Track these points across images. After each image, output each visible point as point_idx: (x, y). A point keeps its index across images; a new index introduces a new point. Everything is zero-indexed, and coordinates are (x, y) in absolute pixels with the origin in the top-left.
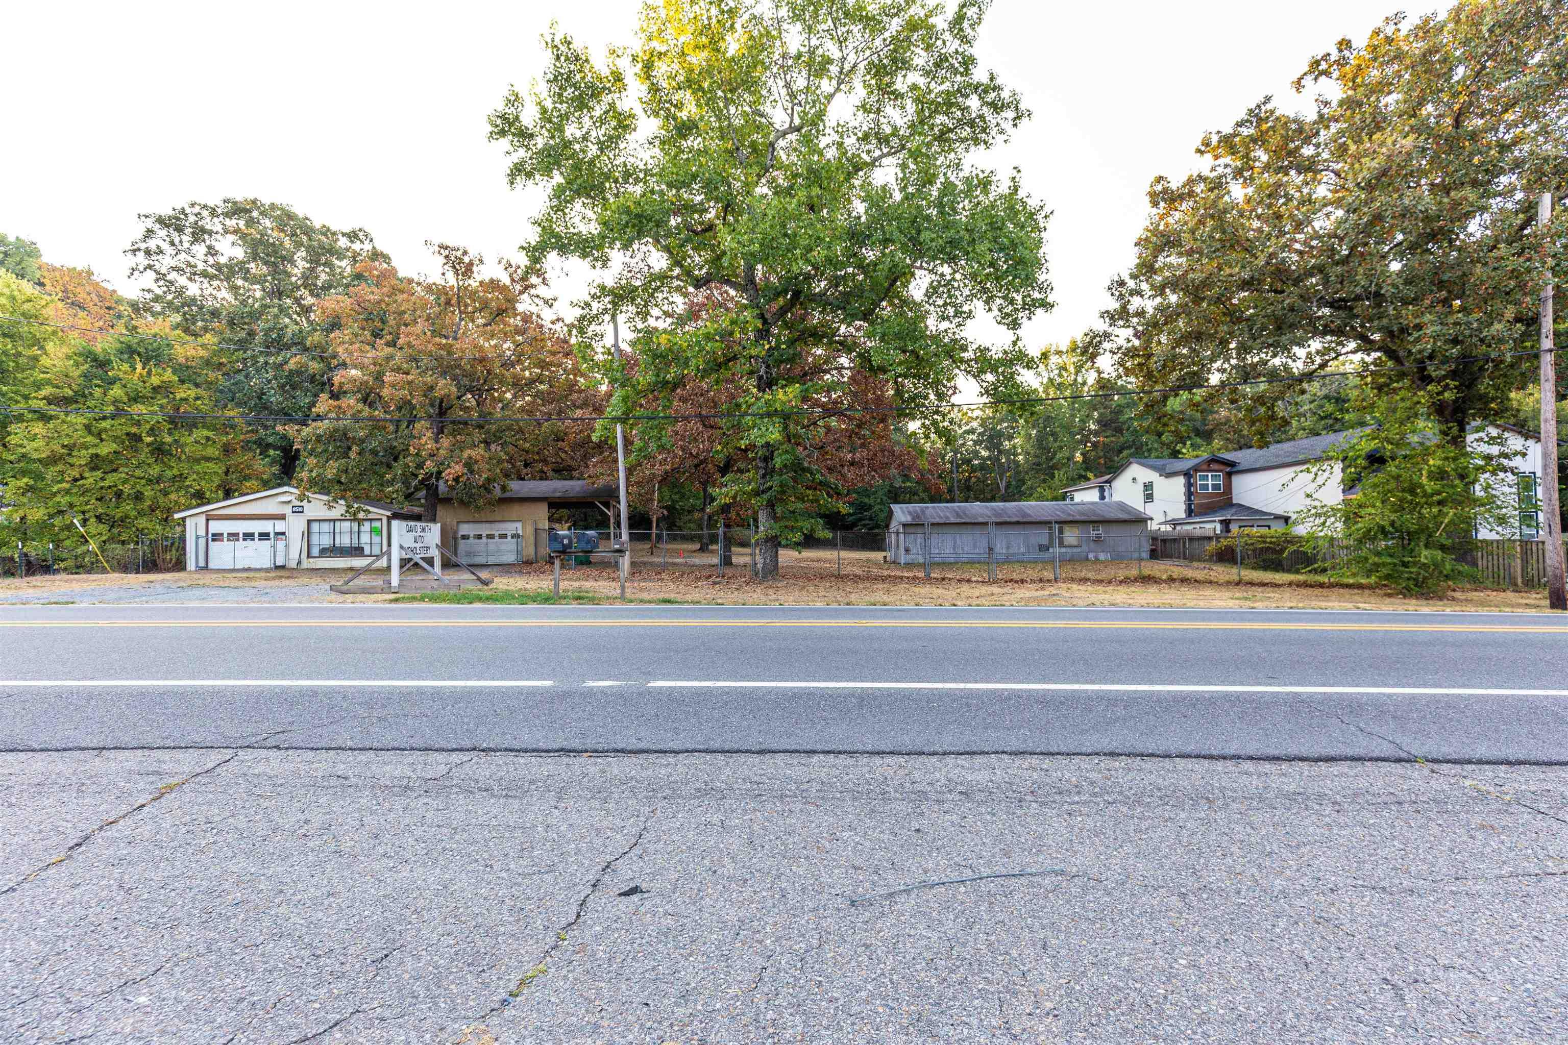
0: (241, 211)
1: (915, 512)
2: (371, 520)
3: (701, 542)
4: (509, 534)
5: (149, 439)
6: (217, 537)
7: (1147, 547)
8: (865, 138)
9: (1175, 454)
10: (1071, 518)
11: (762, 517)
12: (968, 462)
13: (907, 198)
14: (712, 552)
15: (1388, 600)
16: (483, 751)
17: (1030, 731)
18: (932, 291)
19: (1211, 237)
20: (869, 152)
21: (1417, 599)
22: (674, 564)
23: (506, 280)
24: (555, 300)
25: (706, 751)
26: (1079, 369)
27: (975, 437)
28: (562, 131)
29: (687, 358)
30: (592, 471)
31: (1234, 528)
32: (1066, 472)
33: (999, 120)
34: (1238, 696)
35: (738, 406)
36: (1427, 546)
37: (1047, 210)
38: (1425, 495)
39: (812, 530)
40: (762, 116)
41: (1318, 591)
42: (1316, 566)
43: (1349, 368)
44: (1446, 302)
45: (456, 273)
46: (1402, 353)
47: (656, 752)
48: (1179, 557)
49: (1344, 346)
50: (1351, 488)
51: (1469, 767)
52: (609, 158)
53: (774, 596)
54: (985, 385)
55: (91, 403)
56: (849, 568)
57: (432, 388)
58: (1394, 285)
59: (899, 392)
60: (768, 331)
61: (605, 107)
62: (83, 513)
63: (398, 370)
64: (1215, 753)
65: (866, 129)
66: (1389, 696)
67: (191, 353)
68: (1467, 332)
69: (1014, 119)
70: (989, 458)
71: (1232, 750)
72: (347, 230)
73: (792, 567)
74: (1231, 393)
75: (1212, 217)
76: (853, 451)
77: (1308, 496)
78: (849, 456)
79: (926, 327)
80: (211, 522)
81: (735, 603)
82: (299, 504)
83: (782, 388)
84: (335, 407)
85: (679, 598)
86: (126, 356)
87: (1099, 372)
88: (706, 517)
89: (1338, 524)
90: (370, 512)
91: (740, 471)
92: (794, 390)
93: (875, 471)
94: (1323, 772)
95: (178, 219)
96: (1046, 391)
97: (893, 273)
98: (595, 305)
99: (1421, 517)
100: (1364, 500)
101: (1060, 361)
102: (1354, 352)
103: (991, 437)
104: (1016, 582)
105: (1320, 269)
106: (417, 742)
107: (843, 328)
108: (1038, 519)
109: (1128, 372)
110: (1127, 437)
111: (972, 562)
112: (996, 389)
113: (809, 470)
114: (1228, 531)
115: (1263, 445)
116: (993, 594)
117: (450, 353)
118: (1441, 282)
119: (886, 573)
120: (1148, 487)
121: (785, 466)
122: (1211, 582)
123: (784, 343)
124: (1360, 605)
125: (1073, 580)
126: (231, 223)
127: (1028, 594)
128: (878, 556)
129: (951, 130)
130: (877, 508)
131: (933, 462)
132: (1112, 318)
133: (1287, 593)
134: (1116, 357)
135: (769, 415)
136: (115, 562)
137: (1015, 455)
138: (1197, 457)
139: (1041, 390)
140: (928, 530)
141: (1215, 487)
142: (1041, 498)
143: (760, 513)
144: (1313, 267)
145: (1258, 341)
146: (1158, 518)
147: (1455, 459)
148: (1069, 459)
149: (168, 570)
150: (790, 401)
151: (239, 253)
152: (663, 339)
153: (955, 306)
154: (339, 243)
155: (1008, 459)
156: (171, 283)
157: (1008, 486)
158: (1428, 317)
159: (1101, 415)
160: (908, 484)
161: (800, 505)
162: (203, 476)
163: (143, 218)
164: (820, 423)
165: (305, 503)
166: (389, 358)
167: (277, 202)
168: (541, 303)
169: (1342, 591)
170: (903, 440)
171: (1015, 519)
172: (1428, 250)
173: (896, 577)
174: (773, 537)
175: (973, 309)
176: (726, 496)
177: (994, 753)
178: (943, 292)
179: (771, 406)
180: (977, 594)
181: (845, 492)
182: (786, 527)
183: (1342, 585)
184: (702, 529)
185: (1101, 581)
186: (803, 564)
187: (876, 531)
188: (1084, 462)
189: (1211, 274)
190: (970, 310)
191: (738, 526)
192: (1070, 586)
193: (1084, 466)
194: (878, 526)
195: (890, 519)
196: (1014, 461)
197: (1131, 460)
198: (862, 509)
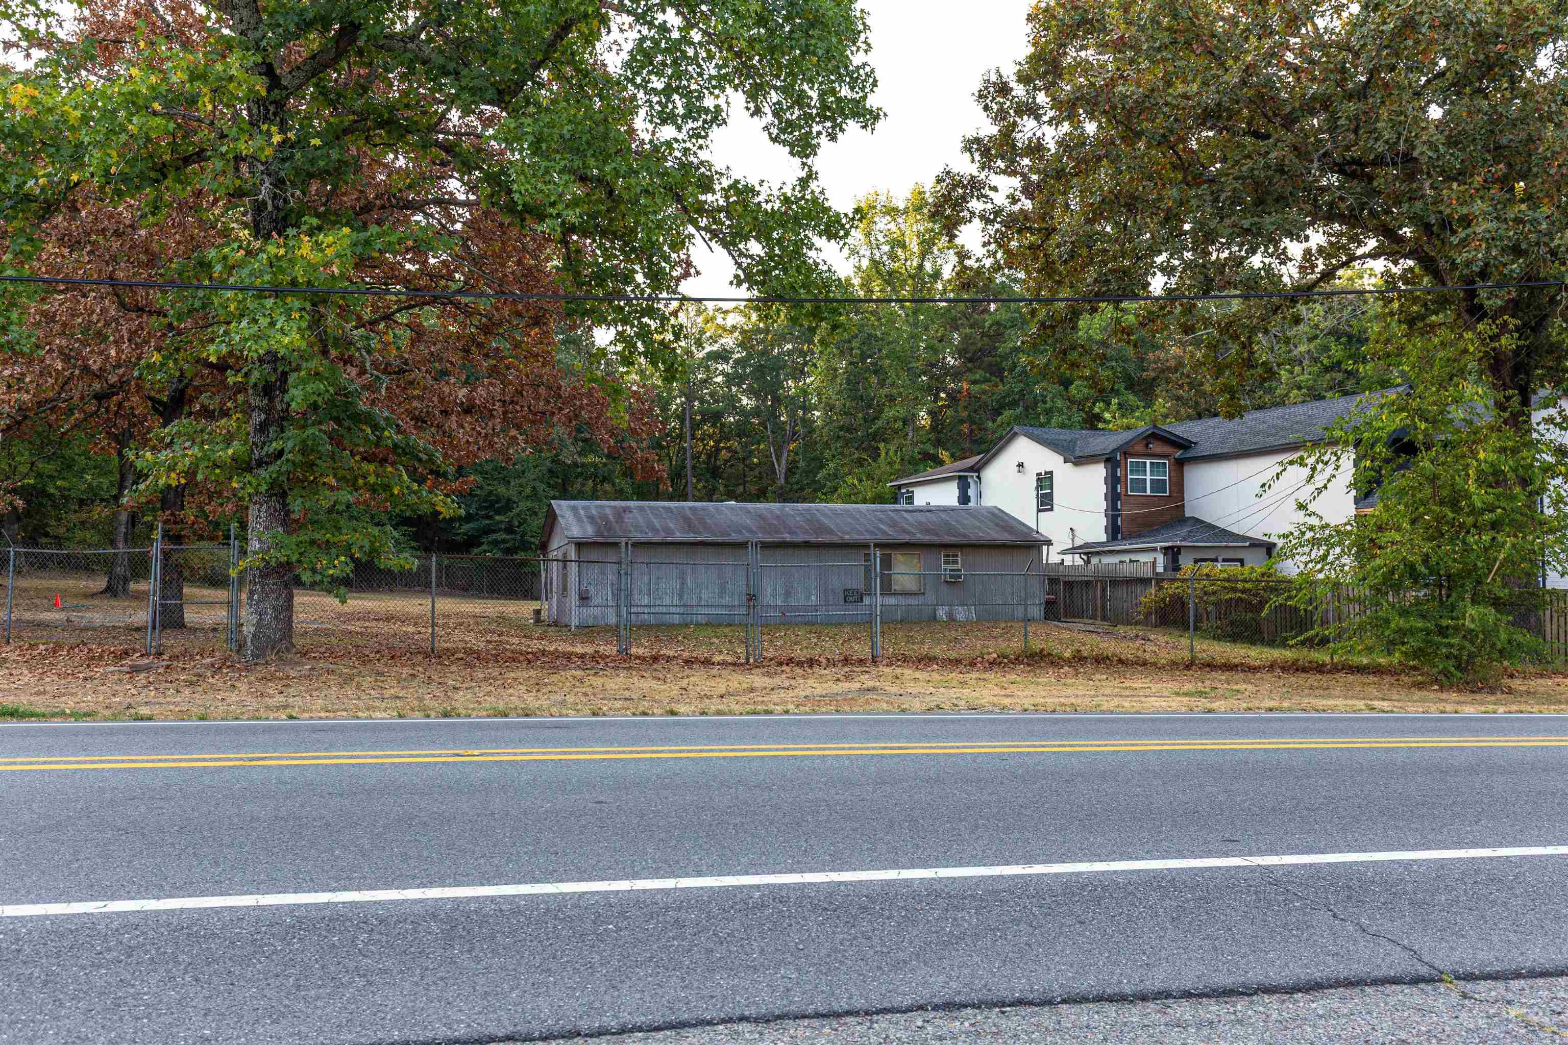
1: (604, 517)
3: (110, 574)
7: (1039, 595)
9: (1092, 421)
10: (906, 538)
11: (257, 517)
12: (716, 417)
14: (140, 597)
15: (1418, 694)
17: (799, 970)
19: (1154, 21)
21: (1459, 691)
22: (39, 625)
26: (927, 246)
27: (727, 368)
29: (80, 145)
31: (1186, 563)
32: (900, 448)
34: (1173, 876)
35: (205, 266)
36: (1474, 602)
38: (1473, 511)
39: (374, 552)
41: (1313, 679)
42: (1311, 633)
43: (1369, 283)
44: (1506, 183)
46: (1443, 264)
48: (1094, 617)
49: (1359, 243)
50: (1367, 495)
51: (1516, 984)
53: (278, 699)
54: (745, 261)
56: (457, 635)
58: (1433, 146)
59: (572, 264)
60: (280, 105)
64: (1128, 990)
66: (1408, 864)
68: (1533, 237)
70: (756, 412)
71: (1156, 981)
73: (328, 633)
74: (1183, 313)
76: (470, 381)
77: (1302, 507)
78: (462, 393)
79: (632, 131)
81: (183, 715)
83: (311, 232)
85: (40, 704)
87: (963, 255)
88: (124, 517)
89: (1346, 560)
91: (207, 413)
92: (338, 240)
93: (518, 427)
94: (1302, 1013)
96: (866, 285)
97: (563, 12)
99: (1467, 549)
100: (1385, 516)
101: (892, 226)
102: (1374, 255)
103: (760, 370)
104: (800, 664)
105: (1324, 103)
107: (454, 115)
108: (846, 539)
109: (1012, 259)
110: (1011, 385)
111: (713, 624)
112: (765, 272)
113: (368, 419)
114: (1177, 568)
115: (1233, 413)
116: (752, 690)
118: (1498, 147)
119: (536, 645)
120: (1045, 481)
121: (315, 407)
122: (1145, 664)
123: (318, 135)
124: (1376, 703)
125: (905, 660)
127: (820, 690)
128: (524, 609)
130: (524, 505)
131: (637, 415)
132: (985, 152)
133: (1267, 682)
134: (992, 229)
135: (277, 292)
137: (807, 408)
138: (1128, 428)
139: (856, 281)
140: (626, 554)
141: (1157, 485)
142: (853, 497)
143: (253, 511)
144: (1313, 98)
145: (1227, 221)
146: (1061, 541)
147: (1515, 451)
148: (905, 422)
150: (327, 264)
152: (19, 95)
153: (686, 94)
155: (792, 415)
157: (792, 469)
158: (1479, 206)
159: (966, 338)
160: (591, 458)
161: (346, 496)
164: (401, 317)
169: (1351, 678)
170: (581, 366)
171: (801, 538)
172: (1480, 91)
173: (556, 655)
174: (280, 565)
175: (724, 107)
176: (171, 469)
177: (723, 1021)
178: (664, 64)
179: (282, 271)
180: (722, 689)
181: (451, 470)
182: (313, 542)
183: (1350, 667)
184: (113, 543)
185: (957, 662)
186: (356, 627)
187: (520, 556)
188: (933, 428)
189: (1153, 90)
190: (717, 107)
191: (201, 538)
192: (899, 671)
193: (932, 436)
194: (525, 546)
195: (551, 531)
196: (803, 419)
197: (1016, 429)
198: (491, 506)
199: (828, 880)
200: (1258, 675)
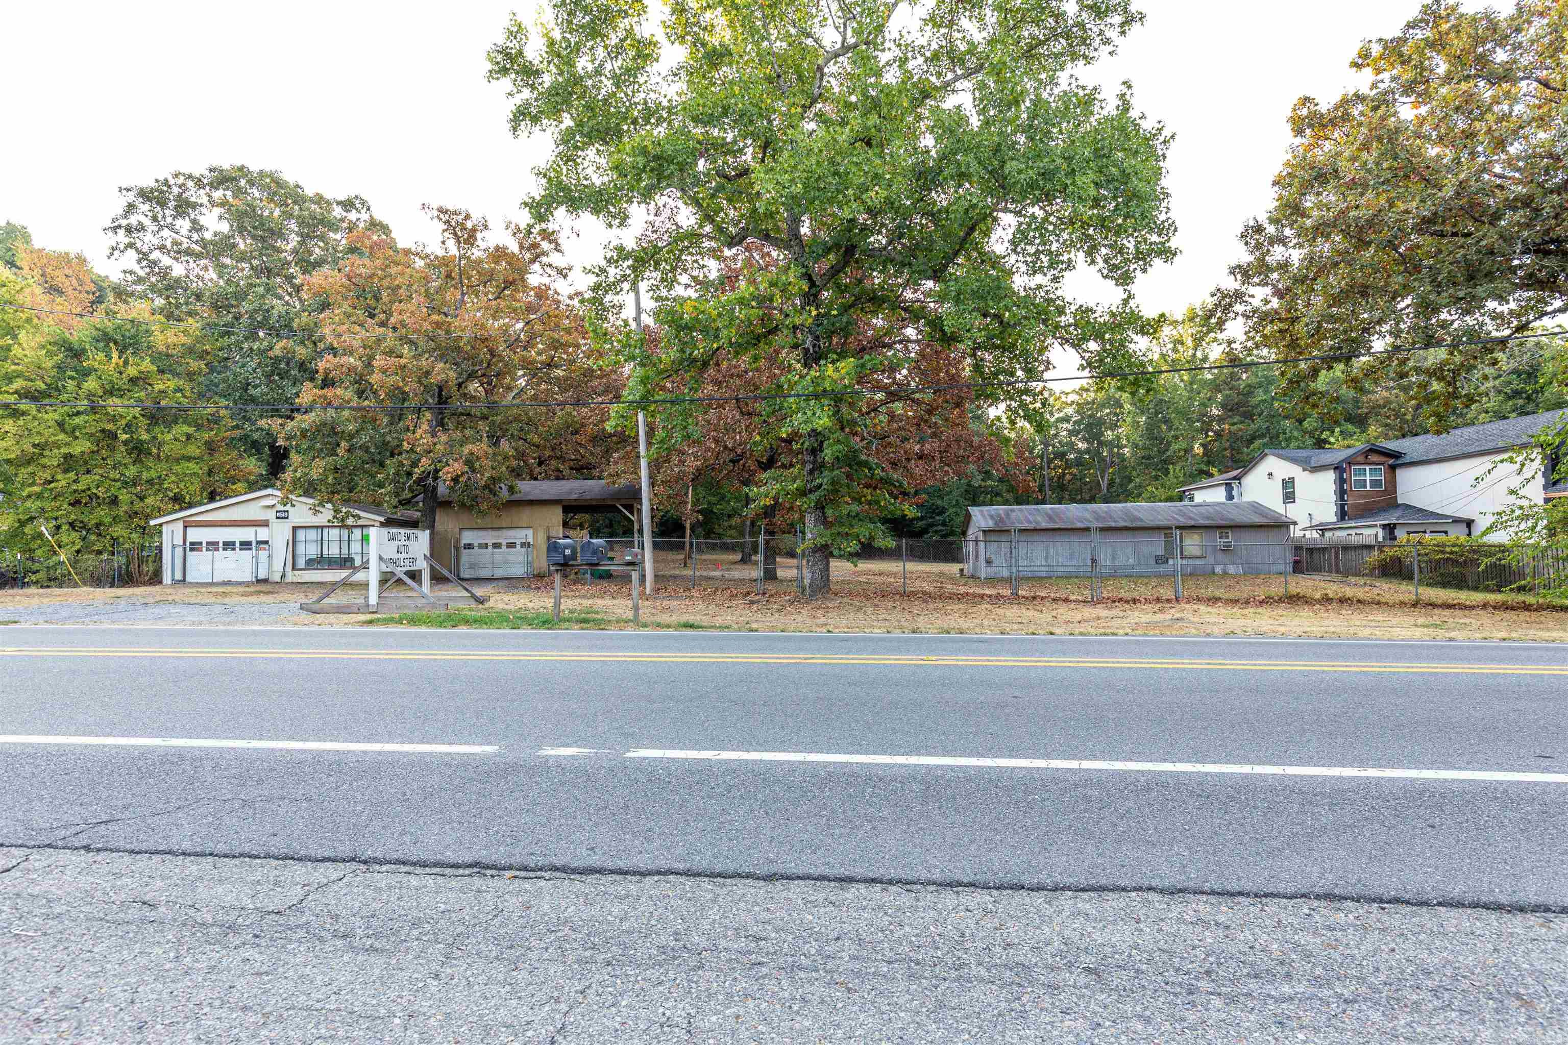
0: (227, 181)
1: (999, 516)
2: (362, 527)
3: (742, 552)
4: (518, 542)
5: (125, 437)
6: (195, 546)
7: (1289, 557)
8: (936, 57)
9: (1320, 444)
10: (1192, 523)
11: (810, 520)
12: (1061, 455)
13: (987, 123)
14: (756, 563)
16: (365, 862)
18: (1019, 240)
19: (1378, 165)
20: (939, 75)
22: (709, 578)
23: (514, 247)
24: (570, 269)
25: (688, 873)
26: (1198, 341)
27: (1069, 426)
28: (572, 66)
29: (718, 329)
30: (612, 469)
31: (1401, 535)
32: (1183, 467)
33: (1102, 27)
35: (780, 386)
37: (1166, 133)
39: (872, 538)
40: (809, 35)
41: (1524, 615)
42: (1522, 582)
45: (457, 238)
47: (612, 872)
48: (1330, 571)
49: (1546, 304)
50: (1555, 483)
52: (627, 95)
53: (823, 620)
54: (1087, 355)
55: (64, 397)
56: (918, 583)
57: (428, 373)
59: (977, 368)
60: (816, 295)
61: (621, 34)
62: (56, 519)
63: (390, 353)
65: (936, 47)
67: (172, 340)
69: (1122, 25)
70: (1087, 451)
72: (341, 198)
73: (849, 582)
74: (1399, 364)
75: (1379, 139)
76: (922, 441)
77: (1512, 492)
78: (917, 448)
79: (1012, 284)
80: (189, 530)
81: (773, 629)
82: (282, 508)
83: (833, 362)
84: (320, 397)
85: (706, 620)
86: (102, 344)
88: (748, 523)
90: (360, 518)
91: (784, 466)
92: (847, 365)
93: (949, 465)
95: (161, 192)
97: (971, 219)
98: (612, 271)
101: (1175, 332)
103: (1090, 425)
104: (1127, 602)
106: (278, 845)
107: (909, 291)
108: (1151, 524)
109: (1266, 341)
110: (1259, 423)
111: (1068, 577)
112: (1101, 361)
113: (866, 464)
114: (1394, 538)
115: (1441, 430)
116: (1099, 618)
117: (448, 332)
119: (962, 590)
120: (1289, 483)
121: (838, 459)
122: (1379, 603)
123: (836, 309)
125: (1198, 599)
126: (218, 194)
127: (1145, 618)
128: (953, 568)
129: (1041, 43)
130: (951, 511)
131: (1020, 455)
132: (1245, 274)
133: (1485, 618)
134: (1251, 322)
135: (817, 396)
136: (88, 575)
137: (1120, 447)
138: (1349, 447)
140: (1014, 537)
141: (1375, 483)
142: (1152, 498)
143: (807, 516)
146: (1303, 522)
148: (1186, 451)
149: (144, 584)
150: (842, 379)
151: (224, 227)
152: (689, 307)
153: (1049, 254)
154: (334, 214)
155: (1111, 451)
156: (154, 263)
157: (1111, 483)
159: (1226, 397)
160: (989, 483)
161: (855, 508)
162: (182, 477)
163: (124, 192)
164: (883, 409)
165: (288, 507)
166: (379, 341)
167: (268, 168)
168: (553, 273)
170: (983, 428)
171: (1122, 524)
173: (974, 596)
174: (822, 546)
175: (1074, 258)
176: (766, 496)
177: (1135, 889)
178: (1035, 237)
179: (818, 385)
180: (1079, 618)
181: (912, 491)
182: (839, 533)
183: (1554, 607)
184: (744, 536)
185: (1236, 601)
186: (863, 579)
187: (951, 538)
188: (1205, 454)
189: (1380, 211)
190: (1069, 259)
191: (784, 532)
192: (1195, 607)
193: (1205, 459)
194: (952, 533)
195: (969, 522)
196: (1118, 454)
197: (1266, 451)
198: (933, 512)
199: (1194, 770)
200: (1474, 612)
